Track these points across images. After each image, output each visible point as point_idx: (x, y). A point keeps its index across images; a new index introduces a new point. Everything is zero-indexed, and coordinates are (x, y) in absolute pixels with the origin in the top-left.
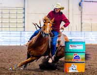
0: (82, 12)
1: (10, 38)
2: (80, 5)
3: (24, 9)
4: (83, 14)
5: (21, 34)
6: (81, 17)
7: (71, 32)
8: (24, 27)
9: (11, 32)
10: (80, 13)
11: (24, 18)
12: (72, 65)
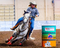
0: (54, 7)
1: (5, 26)
2: (53, 2)
3: (14, 6)
4: (55, 8)
5: (13, 23)
6: (54, 10)
7: (47, 21)
8: (15, 18)
9: (6, 22)
10: (53, 8)
11: (15, 12)
12: (47, 42)
